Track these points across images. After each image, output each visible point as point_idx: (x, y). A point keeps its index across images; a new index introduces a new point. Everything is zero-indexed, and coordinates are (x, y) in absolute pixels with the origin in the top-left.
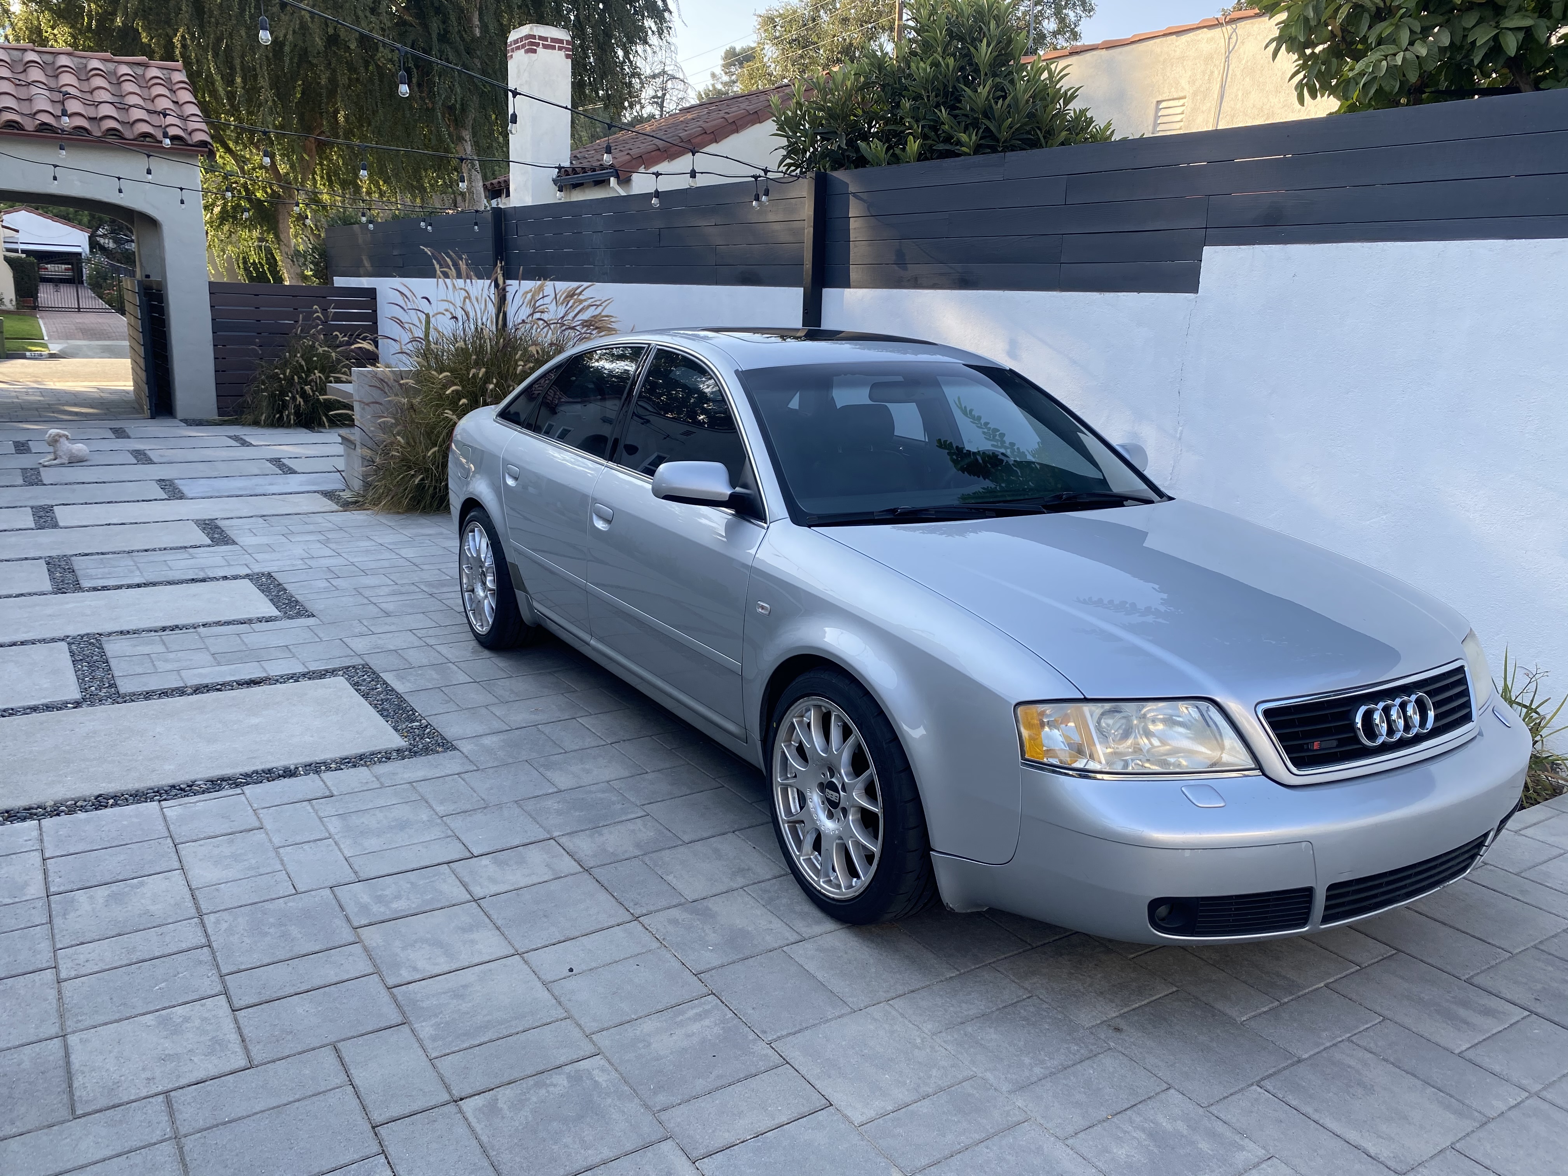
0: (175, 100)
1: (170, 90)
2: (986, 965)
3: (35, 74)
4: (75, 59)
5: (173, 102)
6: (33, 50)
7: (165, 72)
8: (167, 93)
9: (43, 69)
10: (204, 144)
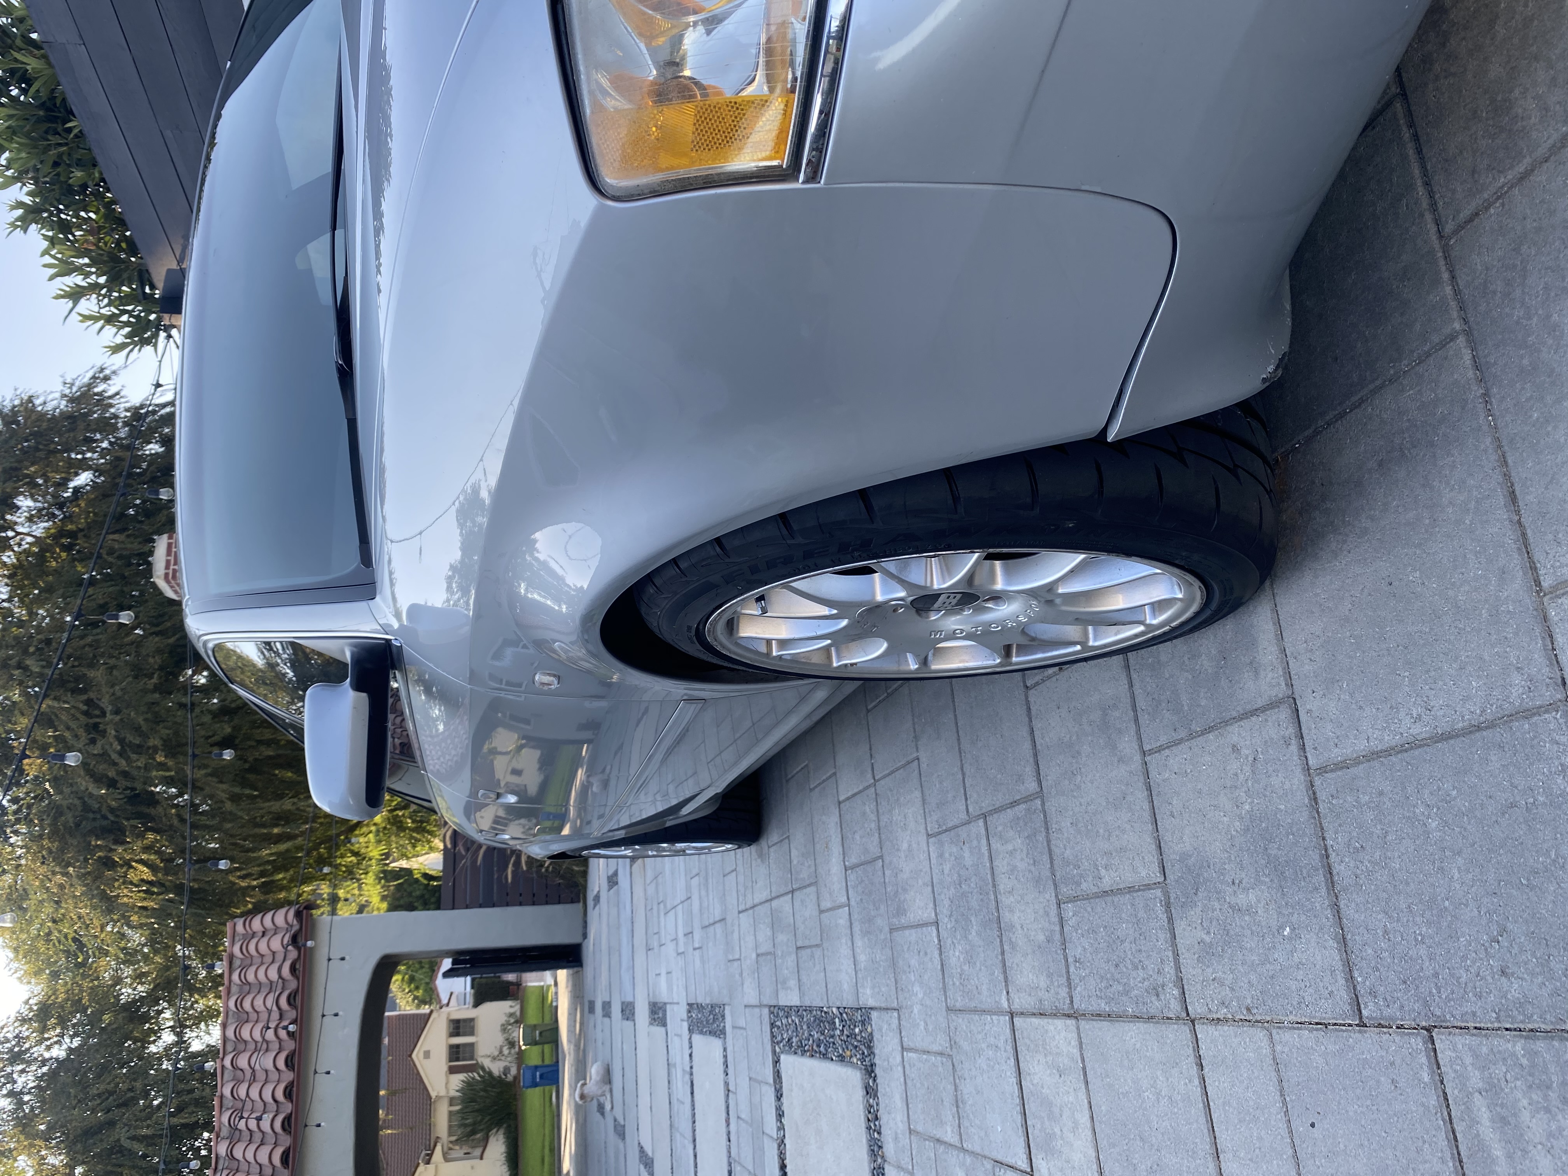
0: (261, 934)
1: (253, 937)
2: (1446, 250)
3: (242, 1062)
4: (230, 1021)
5: (263, 936)
6: (223, 1059)
7: (237, 938)
8: (254, 941)
9: (238, 1054)
10: (298, 914)
